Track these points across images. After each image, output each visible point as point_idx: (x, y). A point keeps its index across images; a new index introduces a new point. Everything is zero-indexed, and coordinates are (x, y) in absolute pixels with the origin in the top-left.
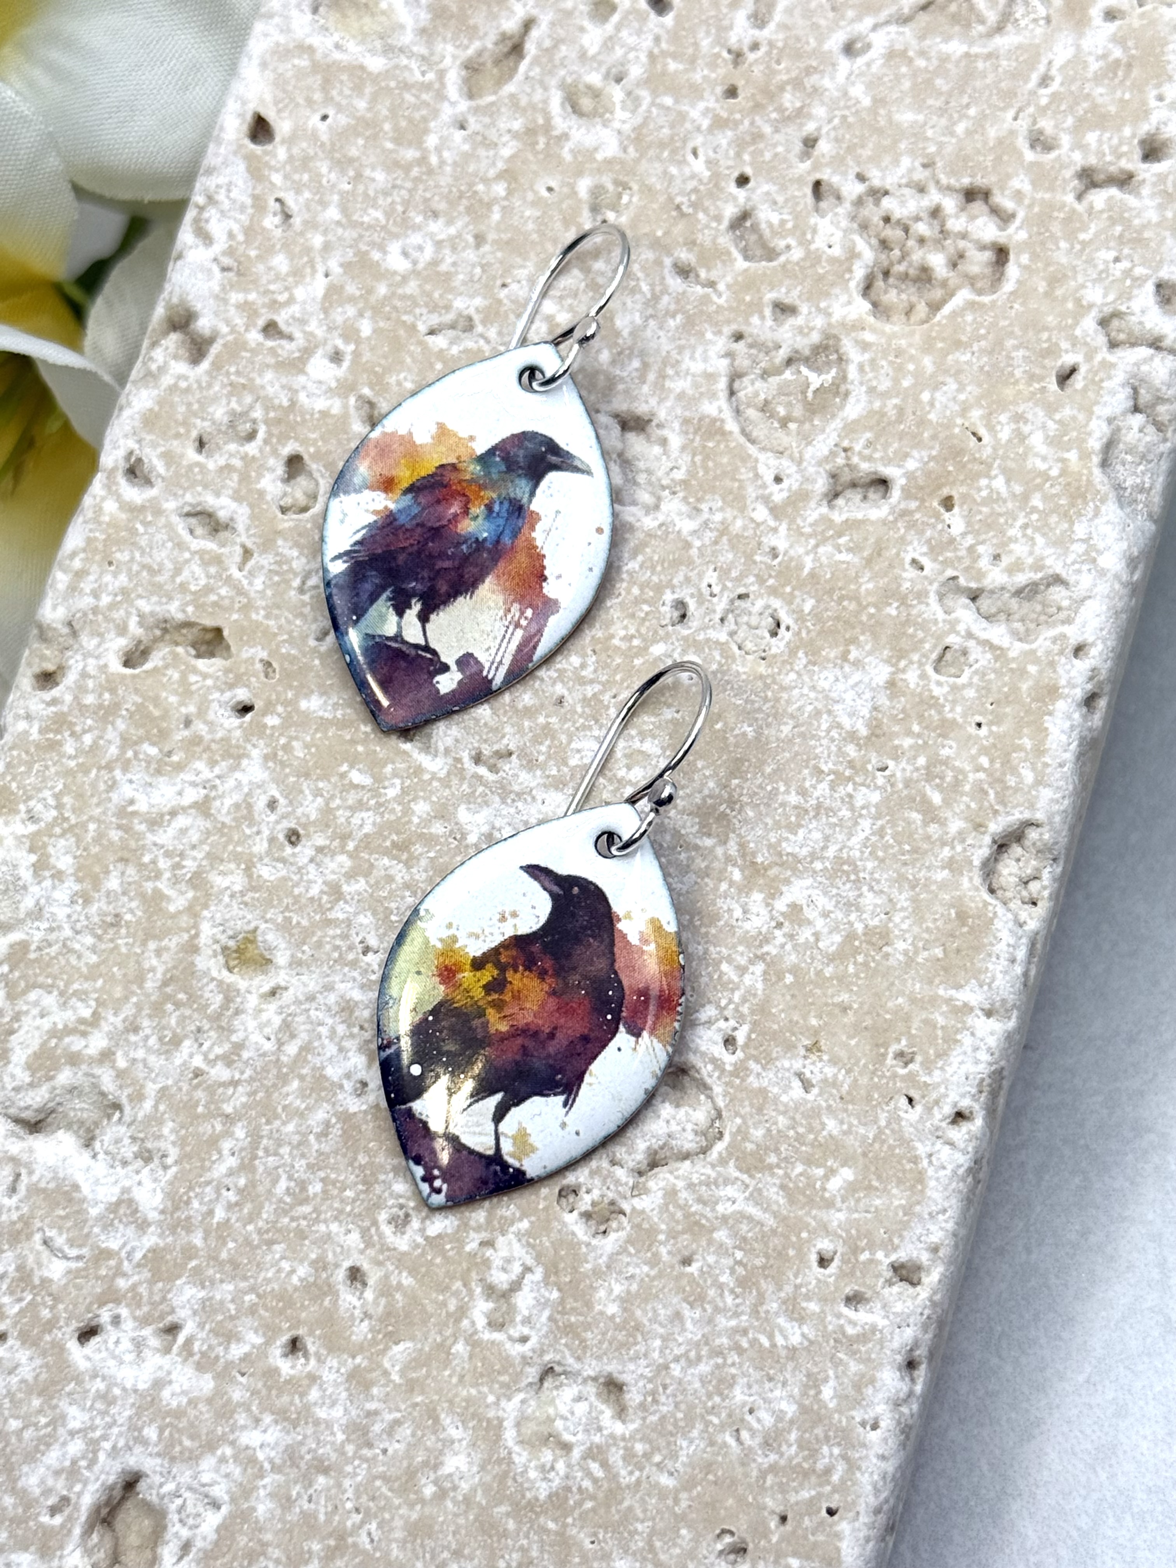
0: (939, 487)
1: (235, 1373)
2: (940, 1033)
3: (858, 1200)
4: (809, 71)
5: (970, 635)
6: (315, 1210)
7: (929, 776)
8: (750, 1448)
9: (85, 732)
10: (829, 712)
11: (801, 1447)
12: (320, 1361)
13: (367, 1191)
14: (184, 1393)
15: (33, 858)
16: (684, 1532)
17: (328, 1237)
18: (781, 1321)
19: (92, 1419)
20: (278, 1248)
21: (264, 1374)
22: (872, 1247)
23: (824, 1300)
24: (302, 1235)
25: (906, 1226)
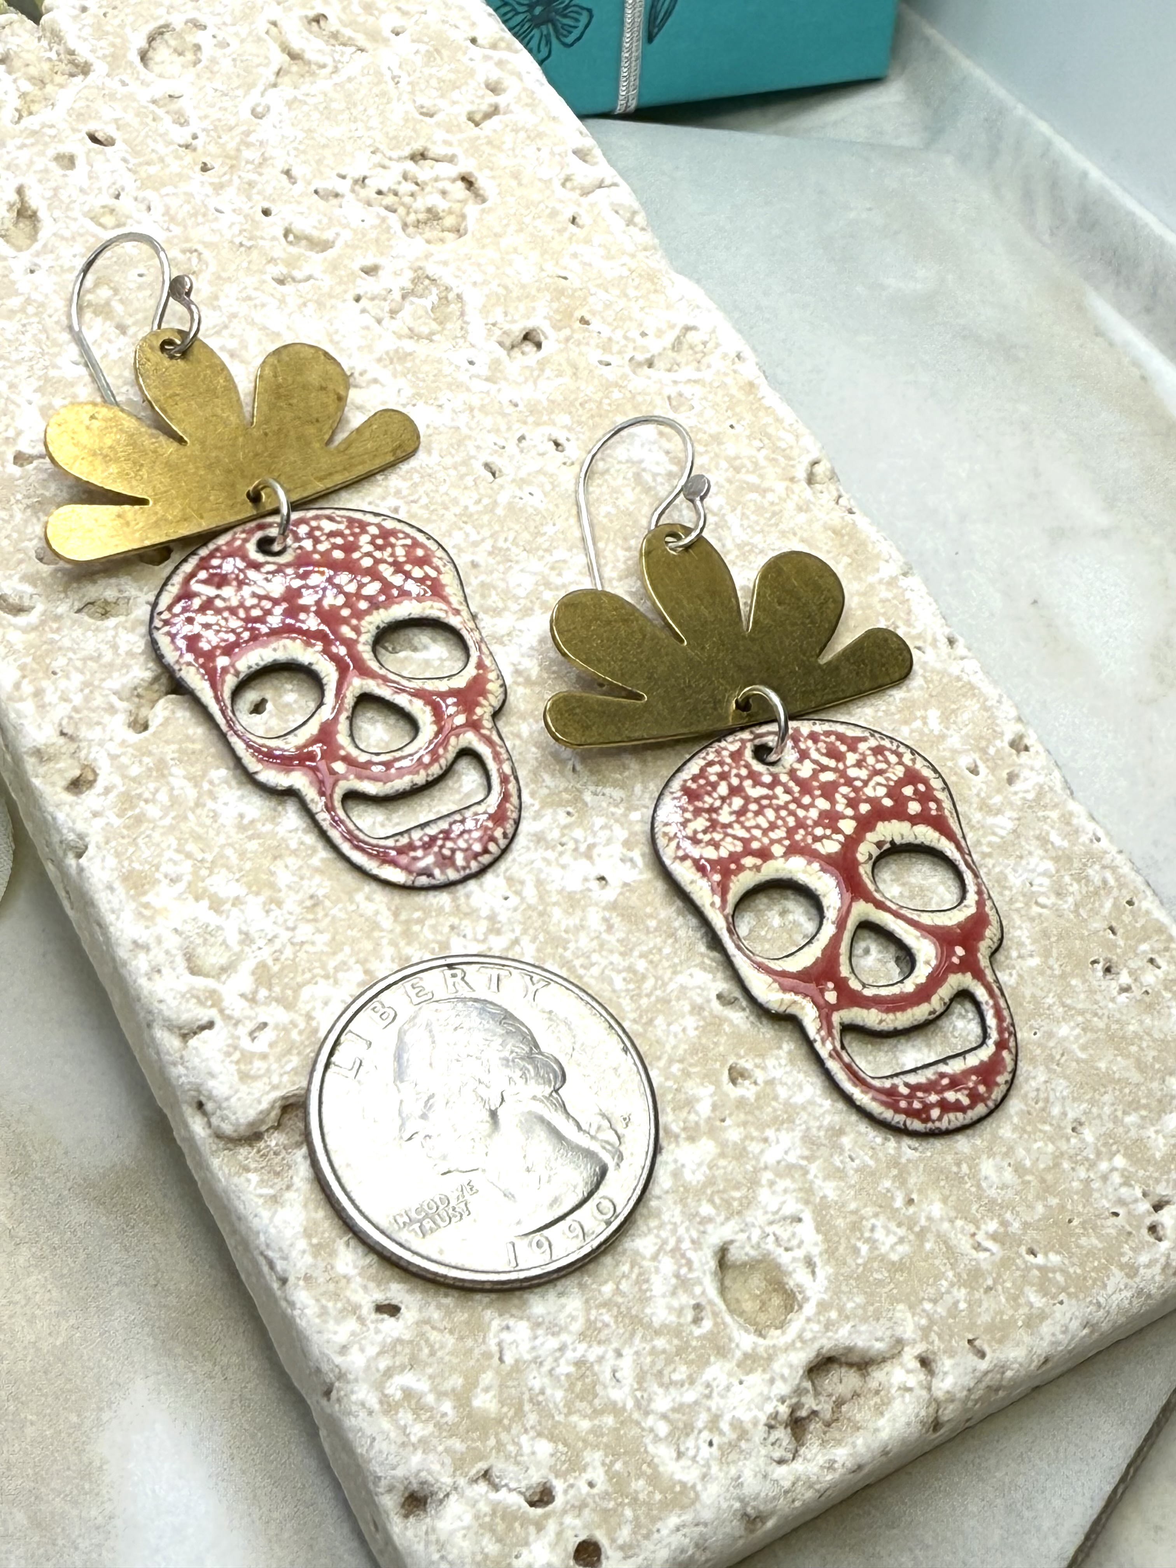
0: (571, 315)
1: (718, 1123)
2: (895, 602)
3: (955, 723)
4: (247, 133)
5: (675, 382)
6: (657, 978)
7: (737, 470)
8: (1054, 905)
9: (154, 794)
10: (644, 470)
11: (1079, 881)
12: (764, 1068)
13: (676, 941)
14: (700, 1165)
15: (205, 903)
16: (1074, 982)
17: (683, 989)
18: (990, 820)
19: (658, 1236)
20: (660, 1021)
21: (737, 1107)
22: (989, 742)
23: (999, 791)
24: (666, 1001)
25: (993, 717)
